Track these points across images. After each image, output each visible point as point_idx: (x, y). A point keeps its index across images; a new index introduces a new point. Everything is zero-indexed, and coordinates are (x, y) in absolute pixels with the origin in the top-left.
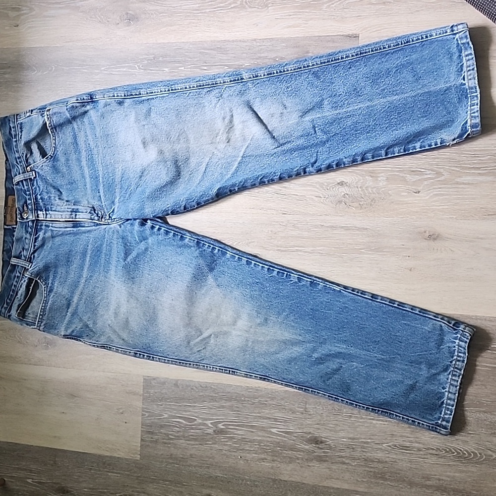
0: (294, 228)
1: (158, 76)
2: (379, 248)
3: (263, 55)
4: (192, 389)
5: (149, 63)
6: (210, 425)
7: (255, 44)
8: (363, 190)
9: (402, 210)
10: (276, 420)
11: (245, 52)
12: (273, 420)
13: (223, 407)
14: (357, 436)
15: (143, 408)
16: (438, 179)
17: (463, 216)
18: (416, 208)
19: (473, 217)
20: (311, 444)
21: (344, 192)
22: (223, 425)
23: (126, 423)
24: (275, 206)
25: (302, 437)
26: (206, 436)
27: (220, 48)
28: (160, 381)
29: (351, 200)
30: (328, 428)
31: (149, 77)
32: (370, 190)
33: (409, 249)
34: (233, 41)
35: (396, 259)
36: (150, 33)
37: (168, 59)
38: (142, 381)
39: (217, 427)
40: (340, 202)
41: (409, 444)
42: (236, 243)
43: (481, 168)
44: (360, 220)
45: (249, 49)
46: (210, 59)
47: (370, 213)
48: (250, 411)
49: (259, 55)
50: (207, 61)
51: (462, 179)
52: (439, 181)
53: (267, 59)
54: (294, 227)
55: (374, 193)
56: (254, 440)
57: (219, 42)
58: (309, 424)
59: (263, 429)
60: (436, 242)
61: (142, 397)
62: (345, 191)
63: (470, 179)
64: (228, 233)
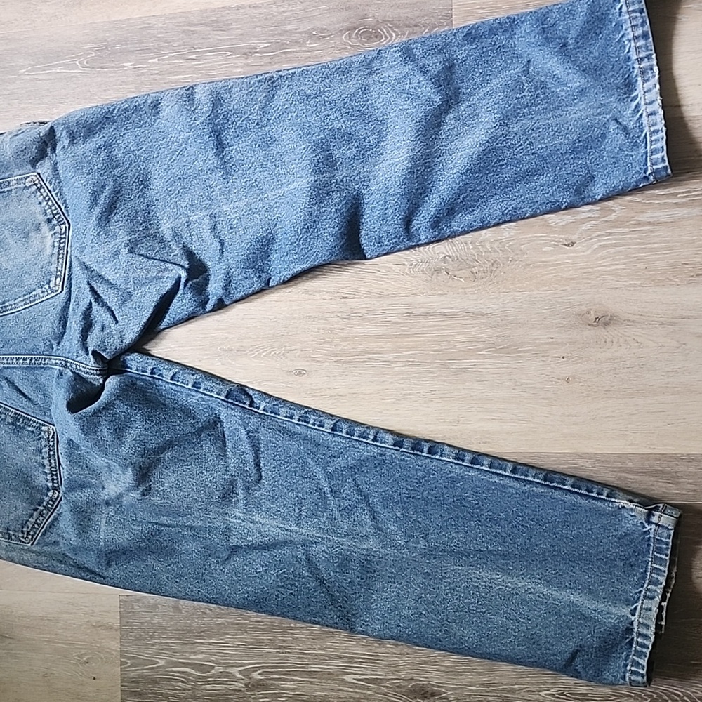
0: (361, 322)
1: (114, 77)
2: (510, 346)
3: (289, 27)
4: (205, 613)
5: (98, 56)
6: (238, 675)
7: (275, 9)
8: (475, 248)
9: (545, 277)
10: (351, 660)
11: (258, 24)
12: (346, 660)
13: (259, 642)
14: (495, 679)
15: (121, 651)
16: (605, 219)
17: (653, 280)
18: (570, 272)
19: (671, 280)
20: (415, 698)
21: (443, 253)
22: (259, 674)
23: (94, 679)
24: (326, 286)
25: (398, 687)
26: (233, 695)
27: (217, 21)
28: (149, 602)
29: (456, 265)
30: (443, 668)
31: (99, 79)
32: (488, 246)
33: (563, 344)
34: (238, 8)
35: (541, 363)
36: (98, 6)
37: (129, 46)
38: (119, 605)
39: (250, 678)
40: (438, 270)
41: (587, 690)
42: (264, 354)
43: (679, 193)
44: (476, 300)
45: (265, 19)
46: (200, 41)
47: (490, 287)
48: (305, 647)
49: (283, 28)
50: (196, 44)
51: (647, 215)
52: (606, 221)
53: (296, 33)
54: (362, 319)
55: (495, 251)
56: (316, 696)
57: (214, 11)
58: (409, 664)
59: (330, 677)
60: (609, 328)
61: (119, 633)
62: (445, 252)
63: (662, 214)
64: (250, 338)
